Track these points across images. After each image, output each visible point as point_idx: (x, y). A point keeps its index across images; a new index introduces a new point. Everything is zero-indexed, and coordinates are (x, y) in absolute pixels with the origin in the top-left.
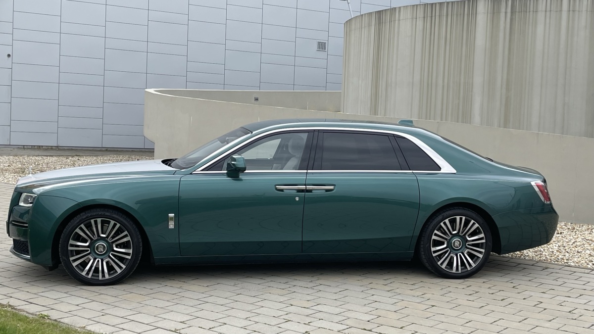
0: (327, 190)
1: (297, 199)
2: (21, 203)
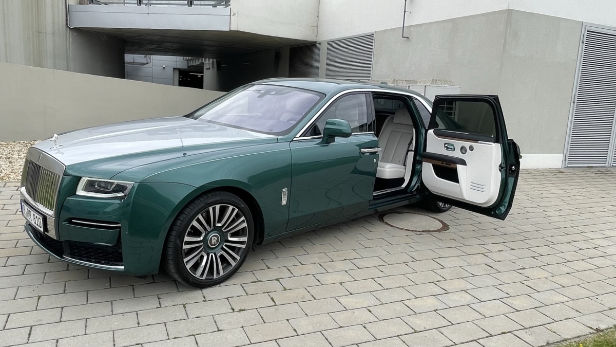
2: (79, 191)
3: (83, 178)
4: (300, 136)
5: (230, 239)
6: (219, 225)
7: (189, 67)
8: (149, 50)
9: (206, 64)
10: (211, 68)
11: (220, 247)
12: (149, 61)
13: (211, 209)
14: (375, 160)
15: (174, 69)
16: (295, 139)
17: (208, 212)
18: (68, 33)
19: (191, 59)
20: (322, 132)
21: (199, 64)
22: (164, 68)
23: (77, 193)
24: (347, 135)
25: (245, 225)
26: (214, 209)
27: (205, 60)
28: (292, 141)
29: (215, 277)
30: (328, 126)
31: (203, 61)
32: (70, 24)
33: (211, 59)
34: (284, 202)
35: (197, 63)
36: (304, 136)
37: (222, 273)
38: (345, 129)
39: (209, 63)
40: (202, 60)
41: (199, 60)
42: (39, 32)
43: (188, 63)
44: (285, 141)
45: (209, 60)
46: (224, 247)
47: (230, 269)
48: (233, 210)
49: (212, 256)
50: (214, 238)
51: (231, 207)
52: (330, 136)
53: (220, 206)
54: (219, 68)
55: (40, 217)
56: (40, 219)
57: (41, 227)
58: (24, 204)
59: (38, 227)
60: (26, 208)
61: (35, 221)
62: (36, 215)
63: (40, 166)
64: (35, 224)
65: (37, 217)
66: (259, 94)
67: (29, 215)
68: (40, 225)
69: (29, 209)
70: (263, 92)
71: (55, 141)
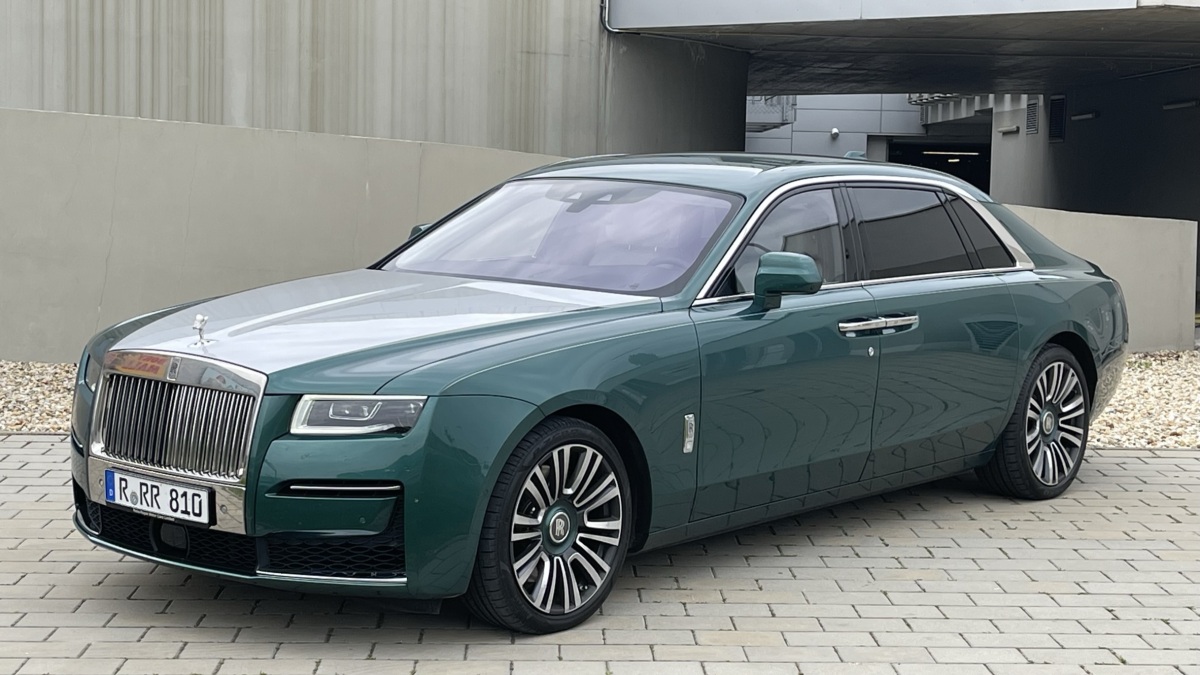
0: (899, 328)
1: (871, 352)
2: (297, 426)
3: (306, 397)
4: (706, 297)
5: (590, 524)
6: (570, 491)
7: (926, 126)
8: (812, 79)
9: (1001, 113)
10: (1024, 130)
11: (570, 543)
12: (790, 115)
13: (555, 454)
14: (871, 349)
15: (870, 138)
16: (696, 303)
17: (550, 462)
18: (604, 50)
19: (941, 100)
20: (749, 285)
21: (972, 114)
22: (835, 137)
23: (292, 431)
24: (810, 288)
25: (615, 492)
26: (561, 453)
27: (999, 100)
28: (691, 306)
29: (567, 608)
31: (991, 104)
32: (612, 21)
33: (1024, 97)
34: (689, 447)
35: (964, 113)
36: (712, 297)
37: (578, 603)
38: (807, 274)
39: (1014, 112)
40: (984, 100)
41: (970, 102)
42: (528, 52)
43: (924, 114)
44: (676, 307)
45: (1016, 100)
46: (578, 542)
47: (593, 593)
48: (594, 457)
49: (558, 561)
50: (558, 521)
51: (590, 451)
52: (772, 289)
53: (572, 449)
54: (1057, 126)
55: (197, 492)
56: (199, 496)
57: (199, 515)
58: (123, 477)
59: (185, 517)
60: (134, 484)
61: (174, 507)
62: (181, 490)
63: (176, 385)
64: (175, 511)
65: (185, 495)
66: (570, 204)
67: (148, 496)
68: (197, 511)
69: (149, 483)
70: (577, 196)
71: (200, 330)
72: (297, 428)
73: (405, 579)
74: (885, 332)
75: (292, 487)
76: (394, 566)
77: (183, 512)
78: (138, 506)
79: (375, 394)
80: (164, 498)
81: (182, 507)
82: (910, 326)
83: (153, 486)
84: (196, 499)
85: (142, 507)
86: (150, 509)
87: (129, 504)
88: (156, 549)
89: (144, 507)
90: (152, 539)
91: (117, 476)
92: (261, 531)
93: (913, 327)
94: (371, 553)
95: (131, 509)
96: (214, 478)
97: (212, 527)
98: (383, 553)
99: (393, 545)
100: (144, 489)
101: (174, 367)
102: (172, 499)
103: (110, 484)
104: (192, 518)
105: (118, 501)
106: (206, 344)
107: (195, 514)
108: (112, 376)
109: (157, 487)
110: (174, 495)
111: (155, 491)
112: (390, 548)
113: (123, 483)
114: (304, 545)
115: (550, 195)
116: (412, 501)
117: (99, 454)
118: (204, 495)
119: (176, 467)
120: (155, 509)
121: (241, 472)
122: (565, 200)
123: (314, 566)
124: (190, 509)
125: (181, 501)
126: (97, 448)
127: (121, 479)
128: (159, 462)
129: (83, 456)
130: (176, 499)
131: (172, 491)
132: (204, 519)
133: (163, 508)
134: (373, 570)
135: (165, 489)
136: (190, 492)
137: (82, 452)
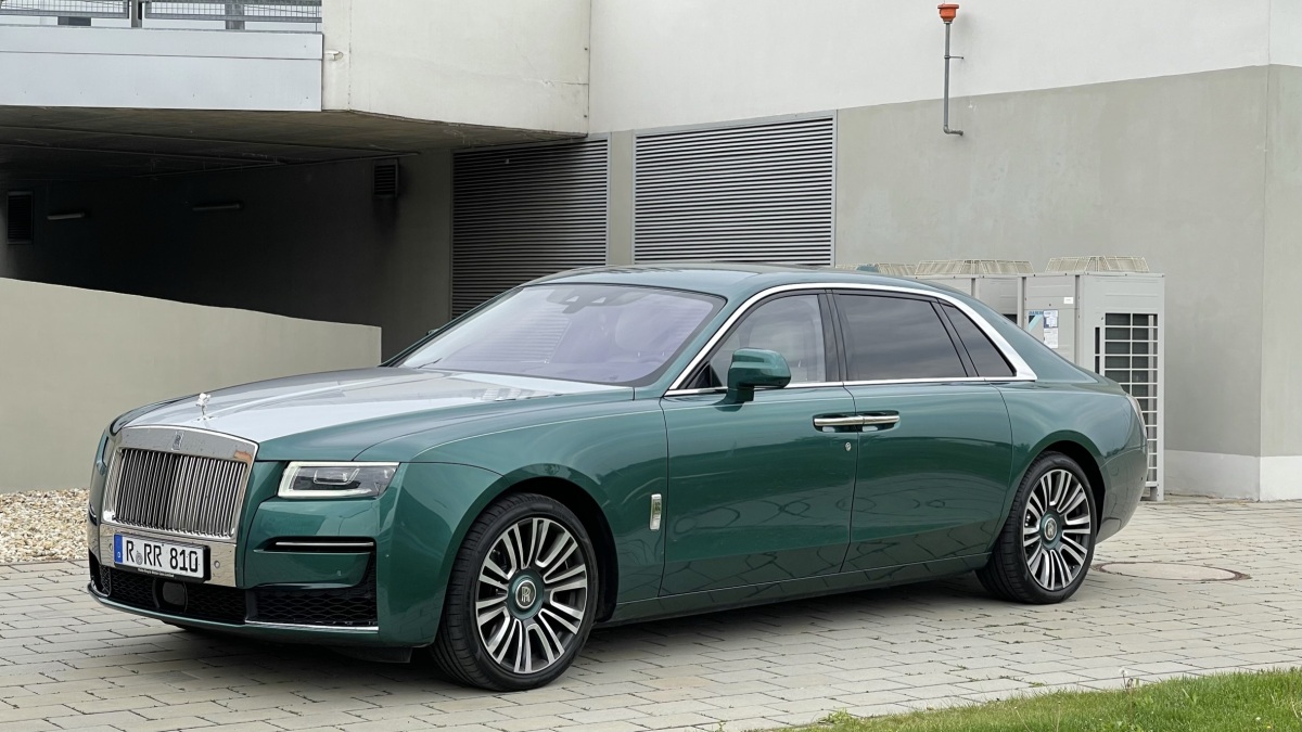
0: (882, 426)
1: (848, 447)
2: (284, 490)
3: (292, 464)
4: (679, 388)
6: (542, 565)
14: (848, 444)
16: (668, 393)
20: (723, 379)
23: (280, 494)
24: (779, 383)
28: (663, 396)
30: (737, 365)
34: (655, 525)
36: (686, 388)
38: (775, 369)
44: (648, 396)
50: (526, 588)
52: (744, 386)
53: (551, 524)
55: (194, 550)
56: (195, 553)
57: (195, 570)
58: (129, 539)
59: (183, 573)
60: (139, 545)
61: (174, 564)
62: (179, 549)
63: (180, 456)
64: (175, 568)
65: (183, 552)
66: (567, 306)
67: (151, 556)
68: (194, 567)
69: (152, 544)
70: (574, 299)
71: (203, 407)
72: (285, 491)
73: (376, 628)
74: (864, 429)
75: (278, 544)
76: (368, 616)
77: (181, 569)
78: (143, 565)
79: (352, 461)
80: (165, 558)
81: (181, 565)
82: (891, 425)
83: (155, 547)
84: (193, 556)
85: (146, 566)
86: (152, 568)
87: (135, 565)
88: (158, 606)
89: (148, 566)
90: (154, 597)
91: (125, 540)
92: (250, 585)
93: (896, 427)
94: (347, 604)
95: (137, 568)
96: (210, 537)
97: (206, 582)
98: (359, 604)
99: (368, 596)
100: (148, 548)
101: (178, 439)
102: (172, 557)
103: (118, 547)
104: (189, 573)
105: (125, 562)
106: (208, 419)
107: (192, 570)
108: (124, 451)
109: (159, 547)
110: (174, 554)
111: (157, 550)
112: (364, 599)
113: (130, 545)
114: (287, 597)
115: (549, 299)
116: (384, 555)
117: (111, 521)
118: (200, 553)
119: (177, 529)
120: (157, 568)
121: (233, 532)
122: (563, 303)
123: (297, 617)
124: (187, 566)
125: (180, 559)
126: (108, 515)
127: (128, 542)
128: (163, 526)
129: (96, 524)
130: (175, 557)
131: (172, 549)
132: (200, 574)
133: (165, 567)
134: (349, 619)
135: (166, 548)
136: (188, 550)
137: (95, 520)
